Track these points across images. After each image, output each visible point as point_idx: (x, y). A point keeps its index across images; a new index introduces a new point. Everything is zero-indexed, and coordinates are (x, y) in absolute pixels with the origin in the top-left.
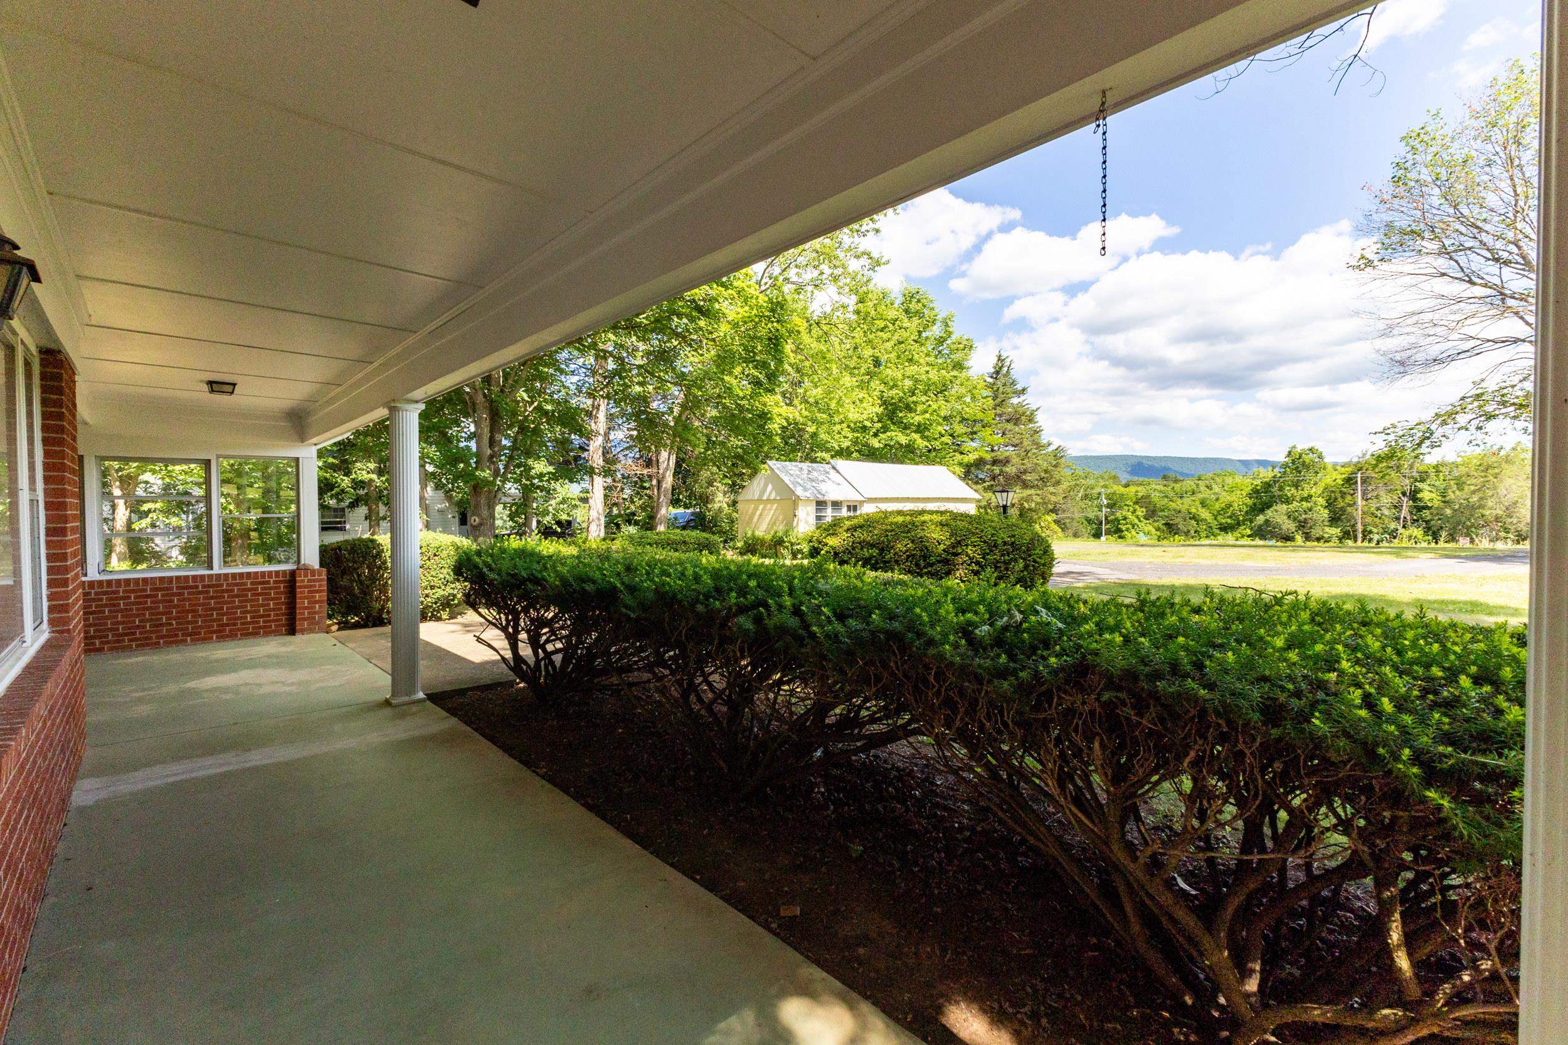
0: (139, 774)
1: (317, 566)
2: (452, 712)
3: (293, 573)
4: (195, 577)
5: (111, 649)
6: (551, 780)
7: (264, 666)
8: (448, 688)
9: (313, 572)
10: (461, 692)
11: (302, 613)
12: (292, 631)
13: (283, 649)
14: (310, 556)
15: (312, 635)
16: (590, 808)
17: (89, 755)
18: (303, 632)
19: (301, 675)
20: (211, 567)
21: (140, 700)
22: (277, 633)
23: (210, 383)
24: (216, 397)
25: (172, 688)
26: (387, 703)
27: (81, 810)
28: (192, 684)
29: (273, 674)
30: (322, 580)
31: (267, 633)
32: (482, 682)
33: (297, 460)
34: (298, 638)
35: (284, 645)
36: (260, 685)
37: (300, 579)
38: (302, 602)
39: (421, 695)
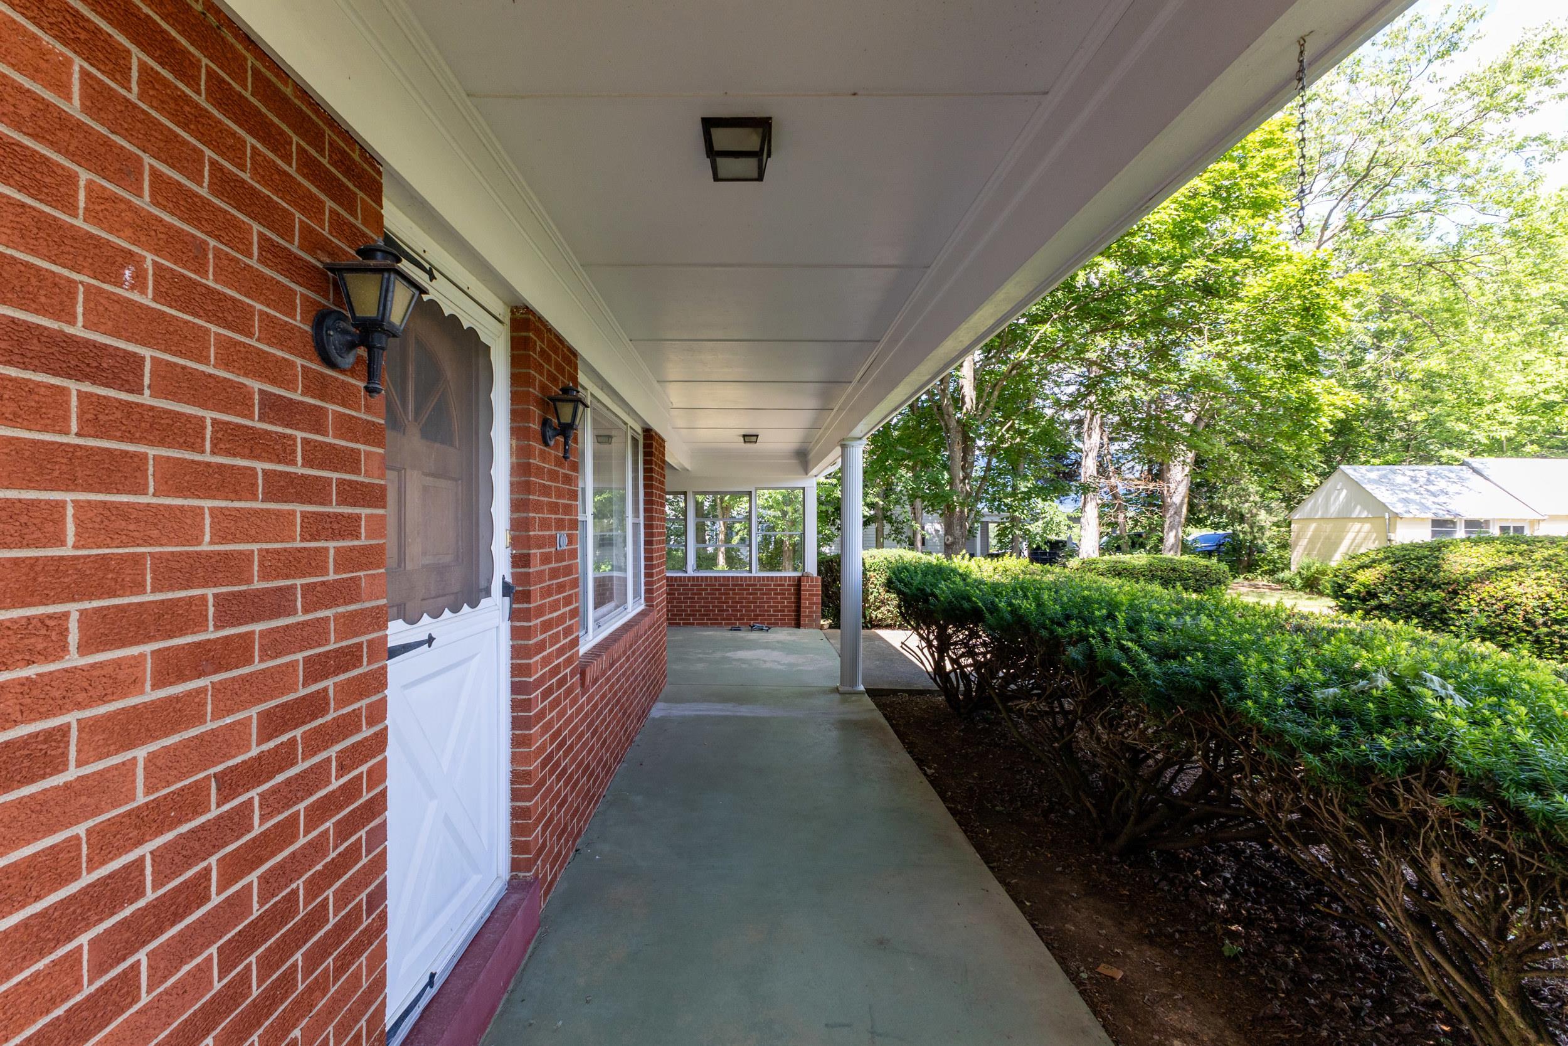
0: (687, 705)
1: (815, 574)
2: (880, 706)
3: (799, 579)
4: (741, 578)
5: (698, 624)
6: (934, 782)
7: (774, 649)
8: (886, 687)
9: (812, 578)
10: (895, 692)
11: (805, 612)
12: (798, 625)
13: (789, 638)
14: (811, 566)
15: (811, 630)
16: (954, 812)
17: (667, 689)
18: (805, 626)
19: (791, 659)
20: (750, 571)
21: (701, 660)
22: (789, 625)
23: (744, 436)
24: (749, 446)
25: (718, 655)
26: (836, 690)
27: (654, 719)
28: (729, 654)
29: (776, 655)
30: (816, 586)
31: (783, 625)
32: (915, 687)
33: (804, 489)
34: (802, 631)
35: (790, 635)
36: (765, 662)
37: (805, 584)
38: (805, 603)
39: (862, 688)
